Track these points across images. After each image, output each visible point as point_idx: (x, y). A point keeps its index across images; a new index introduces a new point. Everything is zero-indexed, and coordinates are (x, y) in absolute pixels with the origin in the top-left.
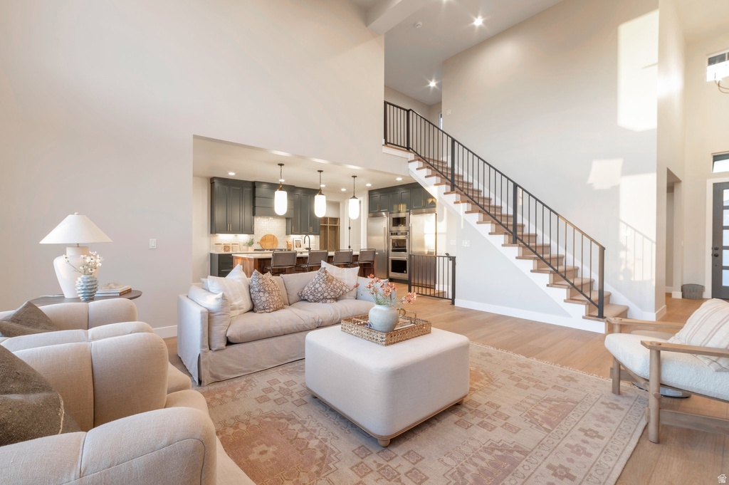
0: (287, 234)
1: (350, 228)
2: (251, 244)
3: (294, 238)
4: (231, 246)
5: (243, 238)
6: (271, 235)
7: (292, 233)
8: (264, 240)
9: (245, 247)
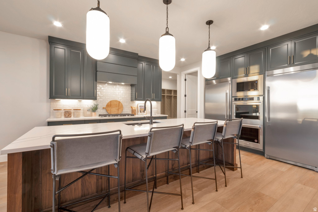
0: (132, 100)
1: (185, 96)
2: (95, 109)
3: (139, 103)
4: (72, 111)
5: (88, 103)
6: (116, 101)
7: (136, 99)
8: (110, 105)
9: (89, 113)
